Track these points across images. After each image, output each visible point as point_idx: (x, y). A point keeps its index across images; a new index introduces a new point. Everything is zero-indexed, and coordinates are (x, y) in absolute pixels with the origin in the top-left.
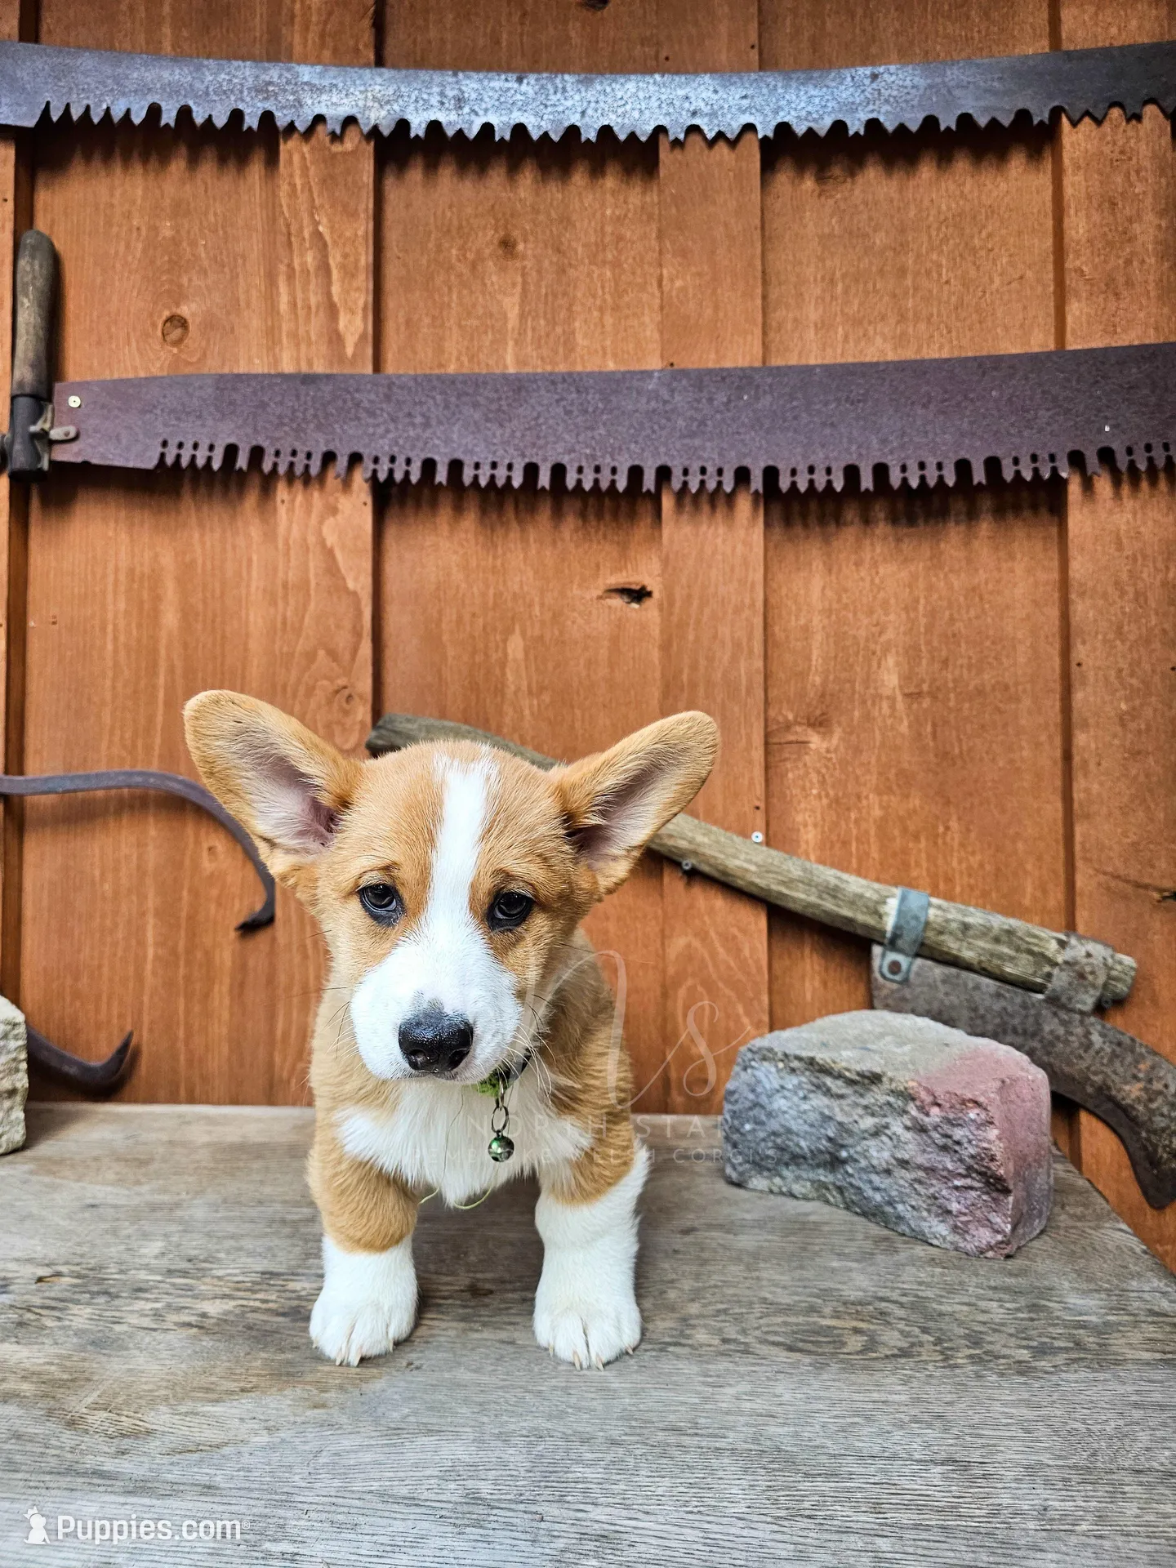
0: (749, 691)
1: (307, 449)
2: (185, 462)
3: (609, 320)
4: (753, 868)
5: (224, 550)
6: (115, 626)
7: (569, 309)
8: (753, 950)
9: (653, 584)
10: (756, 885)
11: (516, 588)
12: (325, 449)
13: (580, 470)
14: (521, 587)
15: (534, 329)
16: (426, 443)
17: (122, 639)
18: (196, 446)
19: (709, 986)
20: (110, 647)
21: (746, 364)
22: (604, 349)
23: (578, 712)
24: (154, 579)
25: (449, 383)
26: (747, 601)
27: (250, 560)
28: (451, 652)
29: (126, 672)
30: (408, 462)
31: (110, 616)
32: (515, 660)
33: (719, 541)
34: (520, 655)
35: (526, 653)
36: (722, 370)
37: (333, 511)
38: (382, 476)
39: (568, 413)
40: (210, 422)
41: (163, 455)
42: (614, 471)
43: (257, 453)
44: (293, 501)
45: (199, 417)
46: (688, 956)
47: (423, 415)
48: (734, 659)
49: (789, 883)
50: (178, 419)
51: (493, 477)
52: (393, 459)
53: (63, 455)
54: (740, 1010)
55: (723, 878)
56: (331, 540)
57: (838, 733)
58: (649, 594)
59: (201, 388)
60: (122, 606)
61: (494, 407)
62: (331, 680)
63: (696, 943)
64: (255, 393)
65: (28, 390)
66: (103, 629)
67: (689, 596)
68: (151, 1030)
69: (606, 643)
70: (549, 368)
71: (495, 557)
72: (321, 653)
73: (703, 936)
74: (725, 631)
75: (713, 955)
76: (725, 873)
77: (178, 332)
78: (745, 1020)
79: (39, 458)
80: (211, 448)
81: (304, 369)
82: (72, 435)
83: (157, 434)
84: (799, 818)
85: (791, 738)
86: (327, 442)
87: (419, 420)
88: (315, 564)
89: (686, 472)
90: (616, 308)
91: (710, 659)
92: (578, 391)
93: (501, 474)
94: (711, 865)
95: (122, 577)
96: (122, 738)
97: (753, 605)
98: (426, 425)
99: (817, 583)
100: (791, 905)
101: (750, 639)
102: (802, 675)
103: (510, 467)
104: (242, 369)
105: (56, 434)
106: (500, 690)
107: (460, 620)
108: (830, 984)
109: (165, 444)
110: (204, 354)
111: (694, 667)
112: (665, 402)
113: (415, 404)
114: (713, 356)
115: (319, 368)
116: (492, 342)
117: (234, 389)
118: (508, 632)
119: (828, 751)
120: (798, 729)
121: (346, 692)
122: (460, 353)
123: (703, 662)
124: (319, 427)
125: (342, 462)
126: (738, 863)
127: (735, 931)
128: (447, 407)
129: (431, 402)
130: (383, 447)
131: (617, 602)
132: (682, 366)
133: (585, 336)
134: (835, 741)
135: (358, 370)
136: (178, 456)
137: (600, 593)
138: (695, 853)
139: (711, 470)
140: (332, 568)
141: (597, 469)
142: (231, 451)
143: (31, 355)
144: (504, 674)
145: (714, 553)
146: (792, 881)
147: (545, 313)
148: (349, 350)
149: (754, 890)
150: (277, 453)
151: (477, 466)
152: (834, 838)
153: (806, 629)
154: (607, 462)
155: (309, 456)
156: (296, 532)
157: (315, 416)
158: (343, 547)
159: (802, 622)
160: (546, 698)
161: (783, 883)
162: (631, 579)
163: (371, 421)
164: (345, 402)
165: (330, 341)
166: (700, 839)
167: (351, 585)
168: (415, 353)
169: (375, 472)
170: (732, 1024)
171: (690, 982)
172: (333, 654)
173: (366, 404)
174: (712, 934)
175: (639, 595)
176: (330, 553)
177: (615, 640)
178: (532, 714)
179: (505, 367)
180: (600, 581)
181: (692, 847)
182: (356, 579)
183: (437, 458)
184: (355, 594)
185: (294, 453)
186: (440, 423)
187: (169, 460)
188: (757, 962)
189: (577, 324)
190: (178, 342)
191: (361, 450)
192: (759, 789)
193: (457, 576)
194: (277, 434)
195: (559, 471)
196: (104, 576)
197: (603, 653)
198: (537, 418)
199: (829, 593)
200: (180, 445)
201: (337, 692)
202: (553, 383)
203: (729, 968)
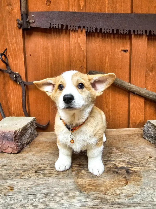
0: (144, 66)
1: (75, 26)
2: (54, 27)
3: (123, 4)
4: (145, 93)
5: (59, 43)
6: (41, 56)
7: (116, 2)
8: (142, 104)
9: (128, 49)
10: (145, 95)
11: (107, 50)
12: (79, 26)
13: (121, 30)
14: (108, 50)
15: (110, 5)
16: (96, 25)
17: (43, 58)
18: (56, 25)
19: (136, 110)
20: (41, 60)
21: (146, 13)
22: (122, 9)
23: (117, 70)
24: (47, 48)
25: (99, 14)
26: (144, 52)
27: (64, 45)
28: (97, 60)
29: (44, 64)
30: (93, 28)
31: (40, 54)
32: (107, 61)
33: (140, 42)
34: (108, 61)
35: (109, 60)
36: (142, 14)
37: (80, 37)
38: (89, 31)
39: (118, 20)
40: (58, 20)
41: (50, 26)
42: (126, 30)
43: (67, 26)
44: (73, 35)
45: (56, 19)
46: (133, 106)
47: (95, 20)
48: (142, 62)
49: (150, 95)
50: (52, 20)
51: (107, 31)
52: (90, 28)
53: (32, 25)
54: (140, 112)
55: (140, 95)
56: (79, 42)
57: (154, 72)
58: (127, 51)
59: (56, 14)
60: (42, 53)
61: (107, 19)
62: (80, 65)
63: (134, 104)
64: (65, 15)
65: (25, 13)
66: (39, 57)
67: (136, 51)
68: (51, 120)
69: (121, 59)
70: (113, 12)
71: (104, 45)
72: (78, 61)
73: (135, 103)
74: (140, 57)
75: (137, 105)
76: (141, 94)
77: (49, 3)
78: (141, 114)
79: (28, 26)
80: (59, 25)
81: (74, 11)
82: (34, 22)
83: (49, 22)
84: (148, 85)
85: (147, 73)
86: (79, 24)
87: (94, 21)
88: (77, 46)
89: (137, 31)
90: (124, 2)
91: (138, 61)
92: (120, 17)
93: (108, 31)
94: (138, 93)
95: (42, 47)
96: (44, 74)
97: (145, 53)
98: (96, 22)
99: (152, 49)
100: (149, 98)
101: (144, 58)
102: (150, 64)
103: (110, 29)
104: (61, 10)
105: (31, 21)
106: (105, 66)
107: (98, 55)
108: (151, 108)
109: (50, 24)
110: (54, 7)
111: (136, 63)
112: (134, 19)
113: (93, 18)
114: (141, 11)
115: (76, 11)
116: (104, 7)
117: (62, 14)
118: (106, 57)
119: (152, 75)
120: (148, 72)
121: (82, 67)
122: (98, 9)
123: (137, 62)
124: (77, 22)
125: (82, 28)
126: (143, 92)
127: (140, 102)
128: (99, 19)
129: (96, 18)
130: (88, 25)
131: (123, 52)
132: (136, 13)
133: (119, 7)
134: (153, 74)
135: (83, 12)
136: (53, 26)
137: (120, 51)
138: (137, 91)
139: (141, 31)
140: (79, 46)
141: (124, 30)
142: (62, 25)
143: (25, 6)
144: (105, 64)
145: (140, 44)
146: (150, 94)
147: (112, 3)
148: (82, 8)
149: (144, 96)
150: (70, 26)
151: (104, 29)
152: (152, 88)
153: (150, 56)
154: (125, 29)
155: (76, 27)
156: (73, 40)
157: (76, 19)
158: (81, 43)
159: (150, 55)
160: (112, 67)
161: (149, 95)
162: (125, 48)
163: (86, 21)
164: (81, 17)
165: (78, 6)
166: (138, 89)
167: (83, 49)
168: (91, 9)
169: (87, 30)
170: (139, 115)
171: (133, 109)
172: (80, 61)
173: (85, 18)
174: (137, 102)
175: (125, 51)
176: (79, 44)
177: (122, 58)
178: (110, 70)
179: (106, 12)
180: (120, 49)
181: (136, 90)
182: (83, 48)
183: (98, 28)
184: (83, 51)
185: (73, 26)
186: (98, 22)
187: (52, 27)
188: (143, 106)
189: (117, 5)
190: (49, 5)
191: (85, 26)
192: (144, 81)
193: (98, 48)
194: (70, 23)
195: (117, 30)
196: (39, 47)
197: (121, 60)
198: (114, 21)
199: (154, 51)
200: (53, 24)
201: (81, 67)
202: (116, 15)
203: (139, 107)
